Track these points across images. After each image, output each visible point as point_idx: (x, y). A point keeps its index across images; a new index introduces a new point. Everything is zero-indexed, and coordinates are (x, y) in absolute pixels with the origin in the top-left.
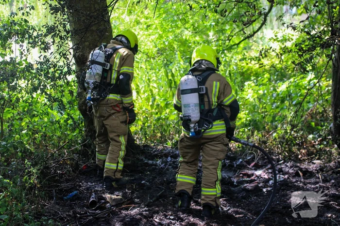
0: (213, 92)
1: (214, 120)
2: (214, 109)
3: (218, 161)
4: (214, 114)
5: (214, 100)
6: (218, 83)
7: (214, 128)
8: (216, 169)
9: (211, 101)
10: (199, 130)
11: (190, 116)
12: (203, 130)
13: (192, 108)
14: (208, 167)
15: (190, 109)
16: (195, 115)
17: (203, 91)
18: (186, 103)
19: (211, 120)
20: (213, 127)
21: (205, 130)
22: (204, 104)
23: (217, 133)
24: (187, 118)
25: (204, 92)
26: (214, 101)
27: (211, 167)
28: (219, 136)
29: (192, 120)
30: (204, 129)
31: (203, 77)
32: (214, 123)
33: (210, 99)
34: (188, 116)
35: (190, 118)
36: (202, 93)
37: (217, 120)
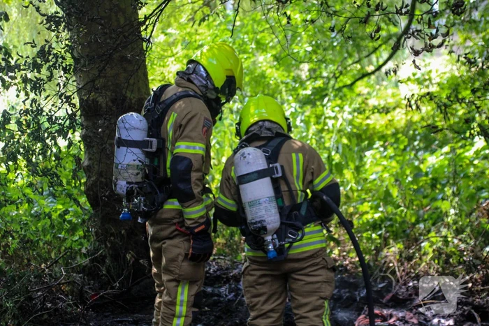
0: (295, 173)
1: (305, 224)
2: (301, 203)
3: (321, 301)
4: (303, 212)
5: (298, 185)
6: (300, 155)
7: (306, 240)
8: (319, 316)
9: (293, 189)
10: (280, 245)
11: (265, 221)
12: (287, 245)
13: (264, 205)
14: (305, 315)
15: (262, 207)
16: (272, 218)
17: (277, 173)
18: (253, 199)
19: (299, 224)
20: (305, 237)
21: (291, 243)
22: (282, 197)
23: (312, 248)
24: (259, 225)
25: (280, 175)
26: (298, 189)
27: (311, 314)
28: (316, 253)
29: (269, 227)
30: (289, 242)
31: (272, 148)
32: (307, 230)
33: (292, 186)
34: (260, 222)
35: (265, 224)
36: (277, 176)
37: (310, 222)
